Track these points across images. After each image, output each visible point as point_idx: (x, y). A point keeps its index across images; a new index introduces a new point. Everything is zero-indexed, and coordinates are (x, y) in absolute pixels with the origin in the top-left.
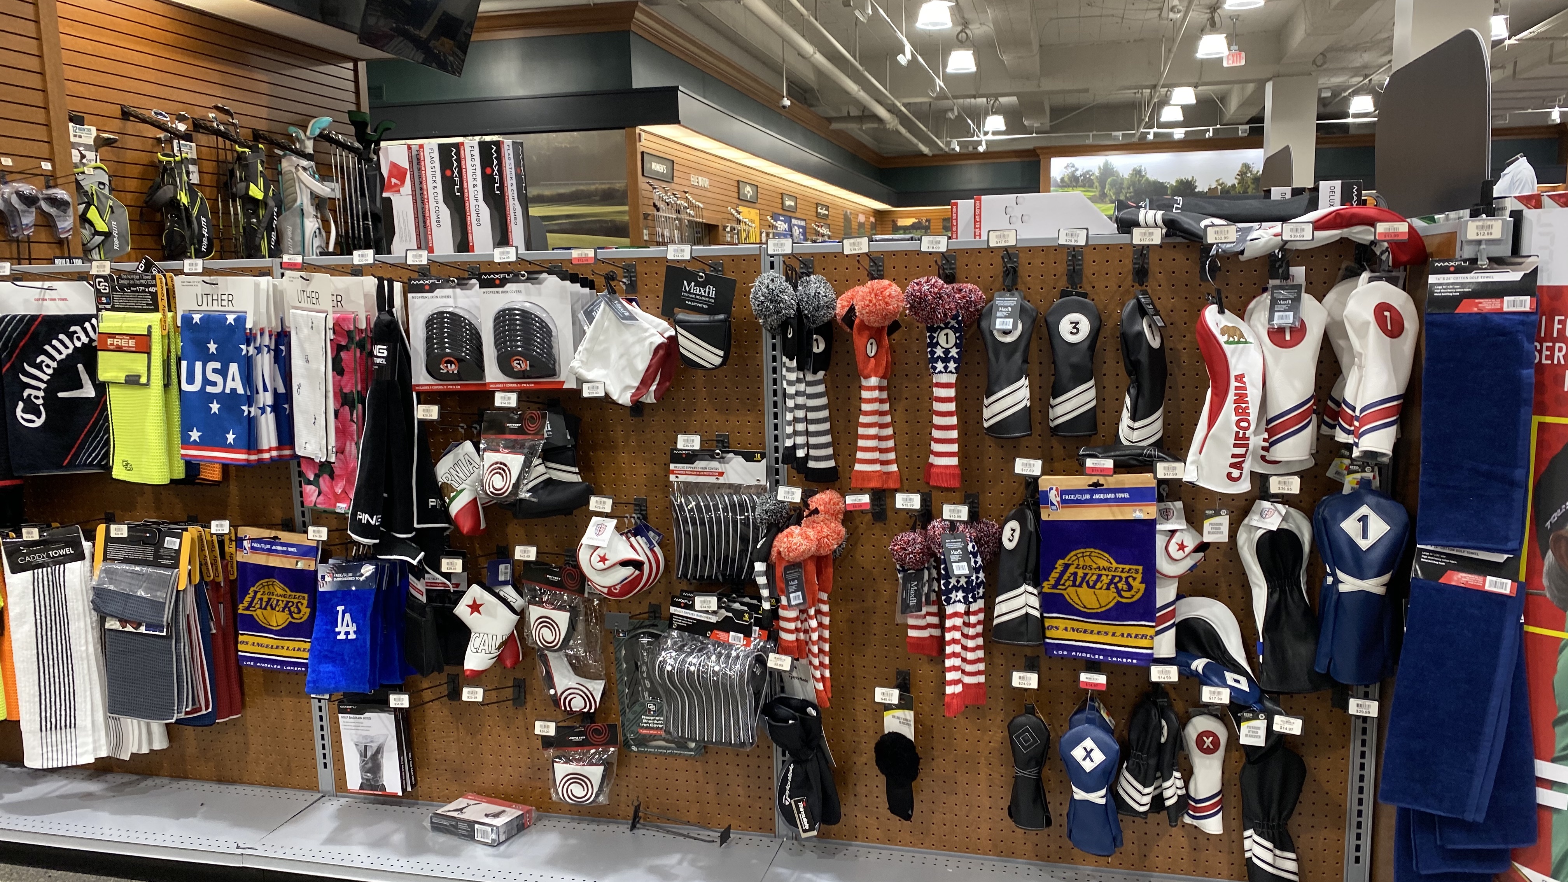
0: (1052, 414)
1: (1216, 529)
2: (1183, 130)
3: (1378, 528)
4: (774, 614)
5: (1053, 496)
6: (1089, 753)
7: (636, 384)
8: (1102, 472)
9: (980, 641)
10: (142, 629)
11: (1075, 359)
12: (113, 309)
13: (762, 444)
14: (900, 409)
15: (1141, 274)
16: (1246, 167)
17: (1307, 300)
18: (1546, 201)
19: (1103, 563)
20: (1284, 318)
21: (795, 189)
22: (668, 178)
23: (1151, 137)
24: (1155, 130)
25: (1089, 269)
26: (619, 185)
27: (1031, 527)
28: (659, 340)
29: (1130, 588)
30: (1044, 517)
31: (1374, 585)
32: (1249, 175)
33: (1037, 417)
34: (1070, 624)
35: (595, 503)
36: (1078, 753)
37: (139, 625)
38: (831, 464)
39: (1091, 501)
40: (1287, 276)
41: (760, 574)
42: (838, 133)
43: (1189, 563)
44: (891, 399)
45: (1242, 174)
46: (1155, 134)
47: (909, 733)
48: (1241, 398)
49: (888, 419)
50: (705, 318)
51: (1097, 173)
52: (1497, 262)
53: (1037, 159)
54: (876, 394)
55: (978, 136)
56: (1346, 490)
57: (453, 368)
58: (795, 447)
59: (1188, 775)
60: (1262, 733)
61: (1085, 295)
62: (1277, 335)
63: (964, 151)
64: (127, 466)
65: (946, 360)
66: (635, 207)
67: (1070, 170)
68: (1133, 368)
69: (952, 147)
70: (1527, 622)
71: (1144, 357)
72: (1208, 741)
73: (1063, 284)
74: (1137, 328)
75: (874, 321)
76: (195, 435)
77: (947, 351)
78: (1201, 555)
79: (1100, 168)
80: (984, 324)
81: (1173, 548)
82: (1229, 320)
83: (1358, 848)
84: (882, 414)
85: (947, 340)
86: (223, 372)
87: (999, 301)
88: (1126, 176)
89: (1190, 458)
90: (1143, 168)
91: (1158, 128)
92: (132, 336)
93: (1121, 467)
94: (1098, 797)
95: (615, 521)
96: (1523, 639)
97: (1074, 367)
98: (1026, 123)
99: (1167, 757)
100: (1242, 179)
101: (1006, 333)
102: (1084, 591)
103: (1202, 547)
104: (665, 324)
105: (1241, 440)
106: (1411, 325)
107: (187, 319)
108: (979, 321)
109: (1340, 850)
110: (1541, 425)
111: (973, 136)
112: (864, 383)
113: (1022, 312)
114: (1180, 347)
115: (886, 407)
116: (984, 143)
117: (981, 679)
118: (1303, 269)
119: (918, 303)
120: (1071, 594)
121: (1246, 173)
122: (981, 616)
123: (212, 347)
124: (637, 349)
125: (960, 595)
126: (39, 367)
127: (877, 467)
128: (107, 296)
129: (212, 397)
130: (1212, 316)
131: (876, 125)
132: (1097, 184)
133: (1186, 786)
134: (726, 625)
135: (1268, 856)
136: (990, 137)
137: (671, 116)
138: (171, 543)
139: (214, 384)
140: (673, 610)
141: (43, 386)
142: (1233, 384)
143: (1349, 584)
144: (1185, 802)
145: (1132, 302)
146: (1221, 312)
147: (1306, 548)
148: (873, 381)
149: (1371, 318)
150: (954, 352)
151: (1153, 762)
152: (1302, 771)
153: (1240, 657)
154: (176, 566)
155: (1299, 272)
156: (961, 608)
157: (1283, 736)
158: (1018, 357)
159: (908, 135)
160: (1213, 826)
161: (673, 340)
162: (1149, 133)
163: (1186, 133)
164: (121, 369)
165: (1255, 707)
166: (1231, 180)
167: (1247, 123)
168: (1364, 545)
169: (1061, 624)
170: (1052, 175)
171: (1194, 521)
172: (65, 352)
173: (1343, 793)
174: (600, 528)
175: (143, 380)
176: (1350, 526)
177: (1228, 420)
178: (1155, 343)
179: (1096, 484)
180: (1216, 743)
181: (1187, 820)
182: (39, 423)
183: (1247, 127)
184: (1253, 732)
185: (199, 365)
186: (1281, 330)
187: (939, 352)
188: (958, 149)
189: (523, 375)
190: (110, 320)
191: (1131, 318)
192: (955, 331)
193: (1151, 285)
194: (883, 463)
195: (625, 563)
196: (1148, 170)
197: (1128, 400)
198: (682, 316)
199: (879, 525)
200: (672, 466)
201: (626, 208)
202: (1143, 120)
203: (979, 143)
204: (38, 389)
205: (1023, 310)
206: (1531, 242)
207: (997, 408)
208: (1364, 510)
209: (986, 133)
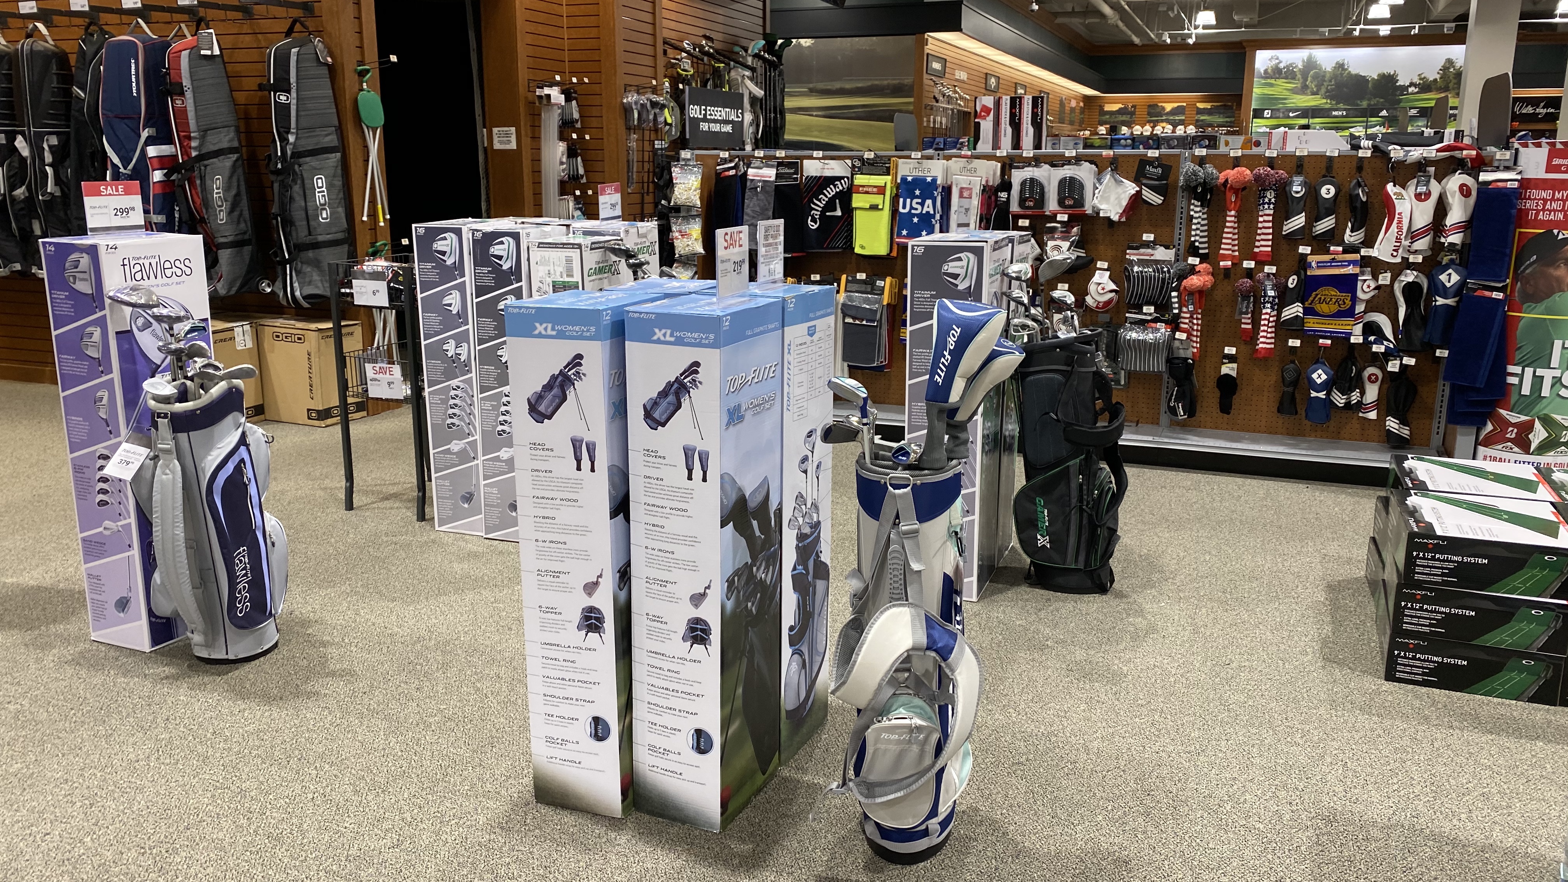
0: (1314, 230)
1: (1385, 279)
2: (1389, 27)
3: (1455, 278)
4: (1178, 316)
5: (1314, 264)
6: (1320, 376)
7: (1121, 211)
8: (1337, 253)
9: (1273, 329)
10: (864, 323)
11: (1327, 206)
12: (862, 174)
13: (1172, 242)
14: (1242, 227)
15: (1360, 169)
16: (1450, 62)
17: (1433, 182)
18: (1530, 145)
19: (1333, 293)
20: (1422, 189)
21: (1027, 79)
22: (942, 74)
23: (1357, 33)
24: (1362, 26)
25: (1335, 166)
26: (908, 80)
27: (1303, 277)
28: (1133, 192)
29: (1345, 303)
30: (1309, 273)
31: (1450, 302)
32: (1452, 70)
33: (1307, 231)
34: (1316, 321)
35: (1099, 264)
36: (1315, 376)
37: (863, 320)
38: (1207, 251)
39: (1331, 266)
40: (1425, 171)
41: (1174, 297)
42: (1060, 26)
43: (1372, 294)
44: (1238, 222)
45: (1445, 69)
46: (1361, 30)
47: (1234, 374)
48: (1400, 222)
49: (1236, 231)
50: (1157, 183)
51: (1300, 66)
52: (1507, 169)
53: (1242, 51)
54: (1233, 219)
55: (1189, 30)
56: (1444, 263)
57: (1031, 204)
58: (1195, 241)
59: (1363, 393)
60: (1398, 366)
61: (1333, 177)
62: (1418, 197)
63: (1174, 42)
64: (862, 247)
65: (1269, 204)
66: (919, 99)
67: (1274, 62)
68: (1353, 210)
69: (1164, 39)
70: (1508, 311)
71: (1358, 205)
72: (1373, 378)
73: (1324, 172)
74: (1356, 192)
75: (1236, 186)
76: (904, 232)
77: (1270, 200)
78: (1377, 291)
79: (1303, 61)
80: (1287, 188)
81: (1365, 287)
82: (1398, 189)
83: (1438, 428)
84: (1234, 228)
85: (1270, 195)
86: (922, 204)
87: (1295, 179)
88: (1329, 69)
89: (1376, 246)
90: (1346, 62)
91: (1364, 25)
92: (875, 187)
93: (1345, 252)
94: (1322, 395)
95: (1109, 273)
96: (1505, 317)
97: (1326, 209)
98: (1236, 18)
99: (1354, 383)
100: (1444, 74)
101: (1297, 192)
102: (1324, 306)
103: (1378, 288)
104: (1134, 185)
105: (1398, 240)
106: (1474, 193)
107: (904, 179)
108: (1285, 188)
109: (1430, 429)
110: (1520, 232)
111: (1184, 29)
112: (1229, 213)
113: (1304, 184)
114: (1375, 201)
115: (1236, 225)
116: (1194, 36)
117: (1273, 346)
118: (1434, 168)
119: (1258, 178)
120: (1318, 307)
121: (1449, 68)
122: (1275, 318)
123: (917, 192)
124: (1123, 196)
125: (1269, 305)
126: (820, 200)
127: (1230, 252)
128: (859, 168)
129: (914, 215)
130: (1390, 187)
131: (1097, 20)
132: (1299, 76)
133: (1362, 398)
134: (1156, 320)
135: (1396, 426)
136: (1200, 31)
137: (954, 25)
138: (879, 283)
139: (916, 209)
140: (1127, 315)
141: (820, 209)
142: (1397, 216)
143: (1440, 301)
144: (1360, 403)
145: (1355, 181)
146: (1395, 186)
147: (1425, 290)
148: (1233, 213)
149: (1457, 189)
150: (1273, 200)
151: (1347, 385)
152: (1415, 392)
153: (1392, 338)
154: (883, 294)
155: (1432, 170)
156: (1269, 311)
157: (1407, 366)
158: (1302, 203)
159: (1124, 28)
160: (1373, 415)
161: (1139, 194)
162: (1355, 30)
163: (1392, 30)
164: (865, 202)
165: (1396, 354)
166: (1433, 75)
167: (1454, 21)
168: (1448, 285)
169: (1312, 321)
170: (1256, 66)
171: (1375, 278)
172: (832, 194)
173: (1433, 403)
174: (1101, 277)
175: (880, 207)
176: (1443, 277)
177: (1393, 231)
178: (1364, 199)
179: (1334, 259)
180: (1377, 379)
181: (1361, 415)
182: (816, 226)
183: (1453, 25)
184: (1394, 366)
185: (908, 201)
186: (1420, 194)
187: (1266, 200)
188: (1168, 41)
189: (1070, 207)
190: (860, 179)
191: (1354, 188)
192: (1274, 191)
193: (1364, 173)
194: (1233, 251)
195: (1111, 291)
196: (1350, 64)
197: (1350, 225)
198: (1145, 181)
199: (1227, 280)
200: (1128, 251)
201: (911, 100)
202: (1351, 18)
203: (1190, 36)
204: (817, 211)
205: (1305, 182)
206: (1522, 160)
207: (1290, 225)
208: (1450, 271)
209: (1196, 27)
